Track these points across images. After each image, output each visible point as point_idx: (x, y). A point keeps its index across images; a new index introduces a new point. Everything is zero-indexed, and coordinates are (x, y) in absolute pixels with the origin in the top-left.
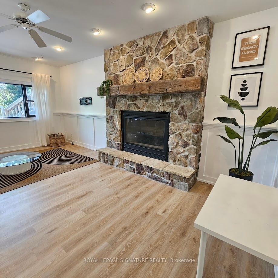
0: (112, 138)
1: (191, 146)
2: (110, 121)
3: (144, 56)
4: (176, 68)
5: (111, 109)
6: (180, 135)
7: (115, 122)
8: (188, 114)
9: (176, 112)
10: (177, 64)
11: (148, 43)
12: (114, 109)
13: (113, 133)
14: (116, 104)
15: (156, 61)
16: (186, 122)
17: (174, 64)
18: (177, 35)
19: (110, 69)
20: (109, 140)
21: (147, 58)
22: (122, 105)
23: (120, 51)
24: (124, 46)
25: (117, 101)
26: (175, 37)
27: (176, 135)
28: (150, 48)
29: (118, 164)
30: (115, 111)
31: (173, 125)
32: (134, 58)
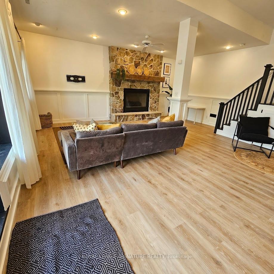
0: (118, 107)
1: (157, 102)
2: (115, 95)
3: (139, 60)
4: (153, 71)
5: (117, 87)
6: (154, 99)
7: (120, 96)
8: (157, 90)
9: (153, 89)
10: (153, 69)
11: (142, 56)
12: (119, 88)
13: (118, 103)
14: (121, 84)
15: (145, 65)
16: (156, 93)
17: (152, 69)
18: (154, 58)
19: (116, 61)
20: (114, 108)
21: (141, 63)
22: (126, 85)
23: (125, 52)
24: (128, 51)
25: (122, 83)
26: (153, 58)
27: (153, 99)
28: (142, 59)
29: (131, 119)
30: (120, 89)
31: (152, 95)
32: (134, 60)
